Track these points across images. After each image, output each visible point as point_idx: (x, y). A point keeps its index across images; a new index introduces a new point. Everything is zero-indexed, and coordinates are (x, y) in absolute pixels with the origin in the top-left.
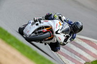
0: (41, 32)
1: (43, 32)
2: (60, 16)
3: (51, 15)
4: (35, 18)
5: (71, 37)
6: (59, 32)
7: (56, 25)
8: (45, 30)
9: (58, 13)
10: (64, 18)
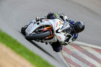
0: (41, 31)
1: (43, 31)
2: (62, 15)
3: (53, 14)
4: (38, 18)
5: (72, 37)
6: (59, 31)
7: (56, 24)
8: (45, 29)
9: (60, 13)
10: (66, 18)
